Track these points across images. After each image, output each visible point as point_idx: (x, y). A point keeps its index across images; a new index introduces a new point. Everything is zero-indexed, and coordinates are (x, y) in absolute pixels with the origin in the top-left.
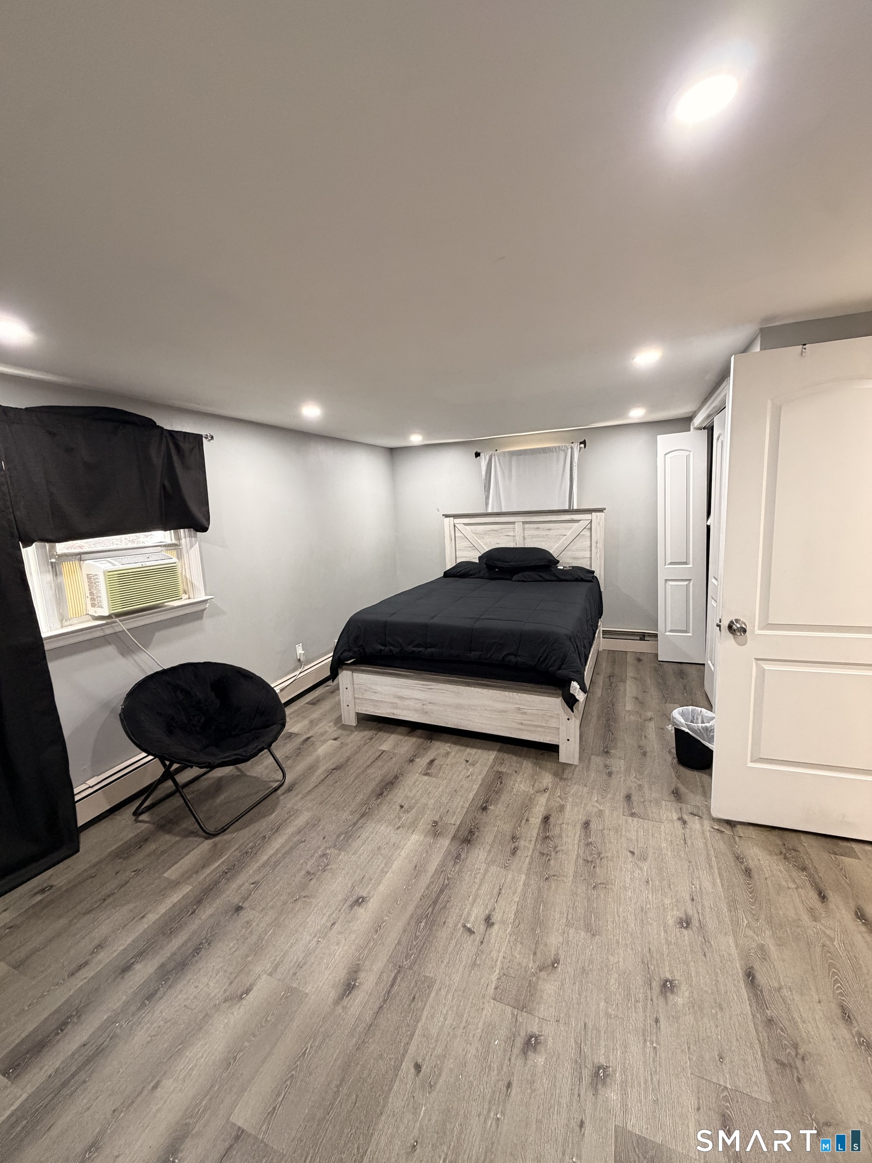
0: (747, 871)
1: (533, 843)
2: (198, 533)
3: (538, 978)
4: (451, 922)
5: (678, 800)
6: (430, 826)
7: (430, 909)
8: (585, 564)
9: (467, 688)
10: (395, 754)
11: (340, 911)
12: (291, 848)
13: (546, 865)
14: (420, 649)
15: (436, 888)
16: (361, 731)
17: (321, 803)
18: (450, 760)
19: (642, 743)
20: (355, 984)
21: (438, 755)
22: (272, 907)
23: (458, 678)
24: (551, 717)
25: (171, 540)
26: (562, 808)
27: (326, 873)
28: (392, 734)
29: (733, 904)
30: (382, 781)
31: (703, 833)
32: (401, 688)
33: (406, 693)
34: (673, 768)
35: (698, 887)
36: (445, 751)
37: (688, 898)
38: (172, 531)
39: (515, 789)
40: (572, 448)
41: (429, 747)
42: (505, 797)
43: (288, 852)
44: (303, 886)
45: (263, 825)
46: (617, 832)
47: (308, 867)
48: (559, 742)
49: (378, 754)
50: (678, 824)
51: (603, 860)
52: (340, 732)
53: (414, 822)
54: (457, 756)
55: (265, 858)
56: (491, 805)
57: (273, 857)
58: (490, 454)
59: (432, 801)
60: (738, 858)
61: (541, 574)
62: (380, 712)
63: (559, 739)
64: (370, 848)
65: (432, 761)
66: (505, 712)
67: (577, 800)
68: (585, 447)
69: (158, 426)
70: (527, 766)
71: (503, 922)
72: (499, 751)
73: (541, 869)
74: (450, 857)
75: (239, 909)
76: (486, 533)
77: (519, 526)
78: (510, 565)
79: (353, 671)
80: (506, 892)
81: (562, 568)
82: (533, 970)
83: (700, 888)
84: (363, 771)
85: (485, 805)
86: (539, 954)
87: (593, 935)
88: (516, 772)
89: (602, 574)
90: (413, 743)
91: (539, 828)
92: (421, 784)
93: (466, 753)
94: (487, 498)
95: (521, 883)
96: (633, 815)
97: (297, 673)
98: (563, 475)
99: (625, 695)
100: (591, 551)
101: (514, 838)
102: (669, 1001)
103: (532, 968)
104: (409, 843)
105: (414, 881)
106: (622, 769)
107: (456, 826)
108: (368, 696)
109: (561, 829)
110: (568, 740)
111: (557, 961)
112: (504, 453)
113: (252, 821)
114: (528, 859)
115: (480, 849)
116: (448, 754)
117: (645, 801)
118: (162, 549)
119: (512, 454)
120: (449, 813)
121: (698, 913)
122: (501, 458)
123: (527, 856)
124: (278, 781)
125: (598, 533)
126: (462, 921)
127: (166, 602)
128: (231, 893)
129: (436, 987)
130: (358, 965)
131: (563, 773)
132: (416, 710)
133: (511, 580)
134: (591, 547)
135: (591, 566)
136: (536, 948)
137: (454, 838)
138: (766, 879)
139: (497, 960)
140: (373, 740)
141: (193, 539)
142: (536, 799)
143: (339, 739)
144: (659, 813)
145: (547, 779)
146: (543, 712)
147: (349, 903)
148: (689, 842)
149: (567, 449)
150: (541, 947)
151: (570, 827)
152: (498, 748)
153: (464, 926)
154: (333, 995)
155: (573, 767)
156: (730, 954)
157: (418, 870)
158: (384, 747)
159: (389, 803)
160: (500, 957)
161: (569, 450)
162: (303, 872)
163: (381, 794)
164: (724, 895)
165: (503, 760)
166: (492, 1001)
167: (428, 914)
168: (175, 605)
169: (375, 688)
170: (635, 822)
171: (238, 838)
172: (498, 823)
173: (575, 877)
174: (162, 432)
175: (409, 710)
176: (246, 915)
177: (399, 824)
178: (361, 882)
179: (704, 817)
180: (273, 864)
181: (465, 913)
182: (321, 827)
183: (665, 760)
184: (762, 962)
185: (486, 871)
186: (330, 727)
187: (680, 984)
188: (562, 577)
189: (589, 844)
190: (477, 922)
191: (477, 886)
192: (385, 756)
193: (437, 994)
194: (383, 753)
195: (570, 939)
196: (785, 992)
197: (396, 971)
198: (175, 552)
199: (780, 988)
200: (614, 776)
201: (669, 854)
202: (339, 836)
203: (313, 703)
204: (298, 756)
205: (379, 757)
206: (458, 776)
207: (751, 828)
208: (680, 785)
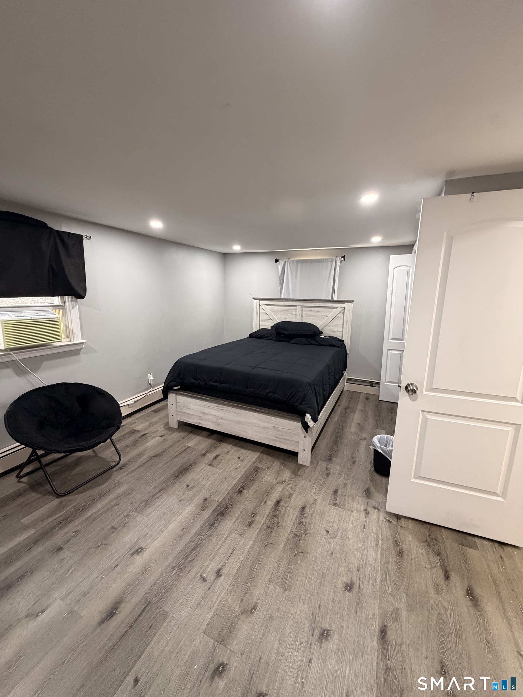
0: (400, 552)
1: (265, 518)
2: (78, 299)
3: (239, 619)
4: (193, 573)
5: (368, 496)
6: (201, 501)
7: (183, 561)
8: (338, 335)
9: (244, 411)
10: (195, 449)
11: (124, 557)
12: (108, 509)
13: (269, 535)
14: (216, 384)
15: (192, 545)
16: (179, 432)
17: (137, 479)
18: (229, 456)
19: (354, 455)
20: (115, 612)
21: (222, 452)
22: (81, 550)
23: (239, 404)
24: (295, 434)
25: (59, 303)
26: (290, 495)
27: (125, 528)
28: (198, 435)
29: (385, 575)
30: (181, 467)
31: (378, 522)
32: (205, 407)
33: (207, 410)
34: (370, 474)
35: (364, 561)
36: (227, 450)
37: (356, 568)
38: (59, 297)
39: (263, 480)
40: (336, 260)
41: (218, 447)
42: (256, 486)
43: (105, 512)
44: (106, 538)
45: (95, 492)
46: (322, 516)
47: (114, 524)
48: (298, 451)
49: (184, 449)
50: (363, 514)
51: (307, 535)
52: (166, 432)
53: (192, 498)
54: (234, 454)
55: (89, 514)
56: (245, 490)
57: (94, 515)
58: (285, 260)
59: (208, 484)
60: (396, 542)
61: (309, 340)
62: (191, 421)
63: (298, 449)
64: (158, 513)
65: (217, 456)
66: (267, 428)
67: (302, 491)
68: (344, 260)
69: (49, 227)
70: (276, 464)
71: (228, 575)
72: (262, 452)
73: (264, 538)
74: (207, 524)
75: (60, 549)
76: (279, 311)
77: (299, 309)
78: (290, 333)
79: (176, 394)
80: (236, 553)
81: (323, 337)
82: (237, 613)
83: (366, 562)
84: (172, 460)
85: (241, 489)
86: (244, 601)
87: (285, 590)
88: (268, 468)
89: (349, 343)
90: (209, 443)
91: (272, 509)
92: (205, 471)
93: (240, 452)
94: (281, 289)
95: (248, 547)
96: (335, 504)
97: (148, 392)
98: (329, 278)
99: (352, 421)
100: (343, 327)
101: (253, 514)
102: (322, 647)
103: (237, 611)
104: (184, 512)
105: (179, 539)
106: (337, 471)
107: (218, 503)
108: (185, 410)
109: (286, 510)
110: (304, 450)
111: (255, 608)
112: (293, 261)
113: (91, 488)
114: (258, 530)
115: (228, 520)
116: (229, 452)
117: (346, 495)
118: (51, 308)
119: (298, 261)
120: (216, 493)
121: (360, 580)
122: (291, 264)
123: (258, 528)
124: (116, 462)
125: (348, 316)
126: (201, 572)
127: (52, 343)
128: (58, 538)
129: (168, 620)
130: (122, 597)
131: (298, 471)
132: (213, 422)
133: (290, 342)
134: (343, 325)
135: (342, 338)
136: (244, 596)
137: (215, 511)
138: (412, 559)
139: (215, 603)
140: (185, 439)
141: (74, 303)
142: (275, 488)
143: (163, 437)
144: (353, 504)
145: (287, 474)
146: (290, 431)
147: (132, 551)
148: (367, 528)
149: (333, 260)
150: (248, 596)
151: (292, 510)
152: (261, 451)
153: (201, 576)
154: (98, 618)
155: (306, 468)
156: (373, 614)
157: (185, 530)
158: (190, 444)
159: (181, 483)
160: (218, 601)
161: (334, 262)
162: (110, 527)
163: (177, 476)
164: (380, 569)
165: (262, 459)
166: (202, 634)
167: (180, 564)
168: (57, 345)
169: (189, 406)
170: (335, 510)
171: (77, 499)
172: (247, 502)
173: (285, 545)
174: (52, 231)
175: (209, 421)
176: (62, 555)
177: (182, 498)
178: (144, 537)
179: (381, 510)
180: (93, 519)
181: (205, 566)
182: (132, 496)
183: (366, 468)
184: (394, 622)
185: (228, 536)
186: (160, 428)
187: (334, 633)
188: (323, 343)
189: (301, 523)
190: (211, 573)
191: (218, 546)
192: (189, 451)
193: (167, 625)
194: (187, 448)
195: (269, 592)
196: (404, 647)
197: (146, 605)
198: (60, 311)
199: (401, 644)
200: (330, 476)
201: (352, 535)
202: (141, 503)
203: (156, 411)
204: (134, 445)
205: (184, 450)
206: (230, 467)
207: (410, 521)
208: (371, 486)
